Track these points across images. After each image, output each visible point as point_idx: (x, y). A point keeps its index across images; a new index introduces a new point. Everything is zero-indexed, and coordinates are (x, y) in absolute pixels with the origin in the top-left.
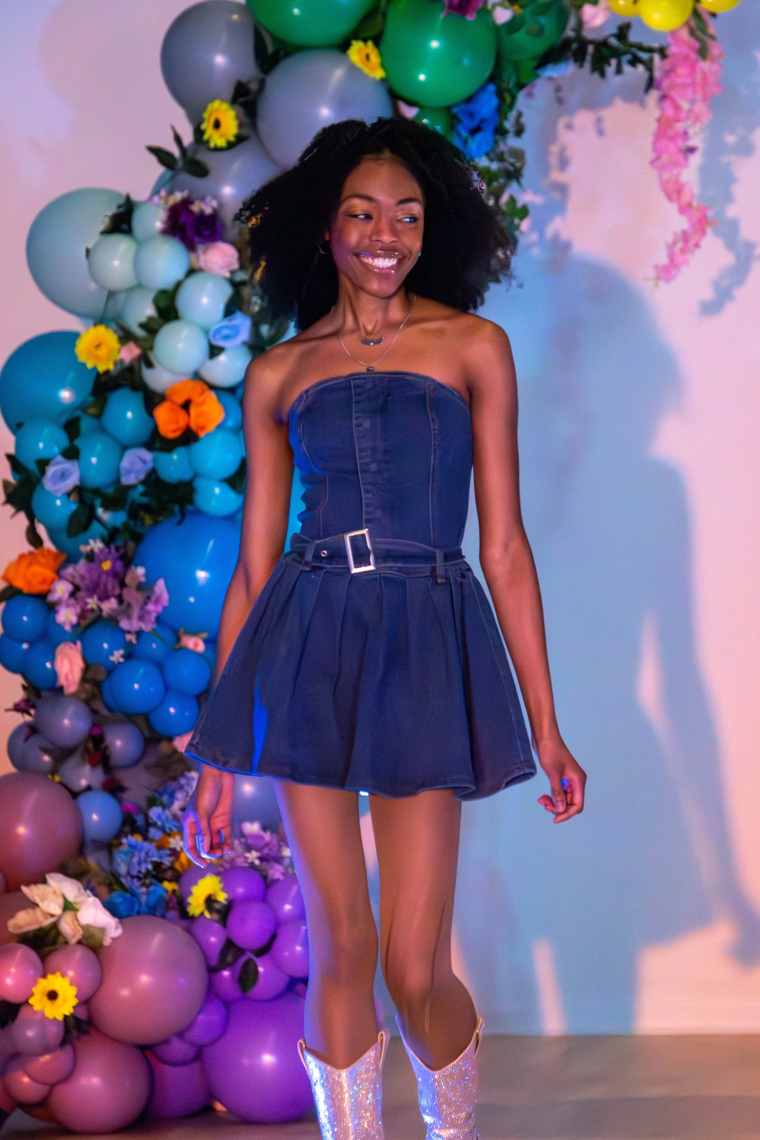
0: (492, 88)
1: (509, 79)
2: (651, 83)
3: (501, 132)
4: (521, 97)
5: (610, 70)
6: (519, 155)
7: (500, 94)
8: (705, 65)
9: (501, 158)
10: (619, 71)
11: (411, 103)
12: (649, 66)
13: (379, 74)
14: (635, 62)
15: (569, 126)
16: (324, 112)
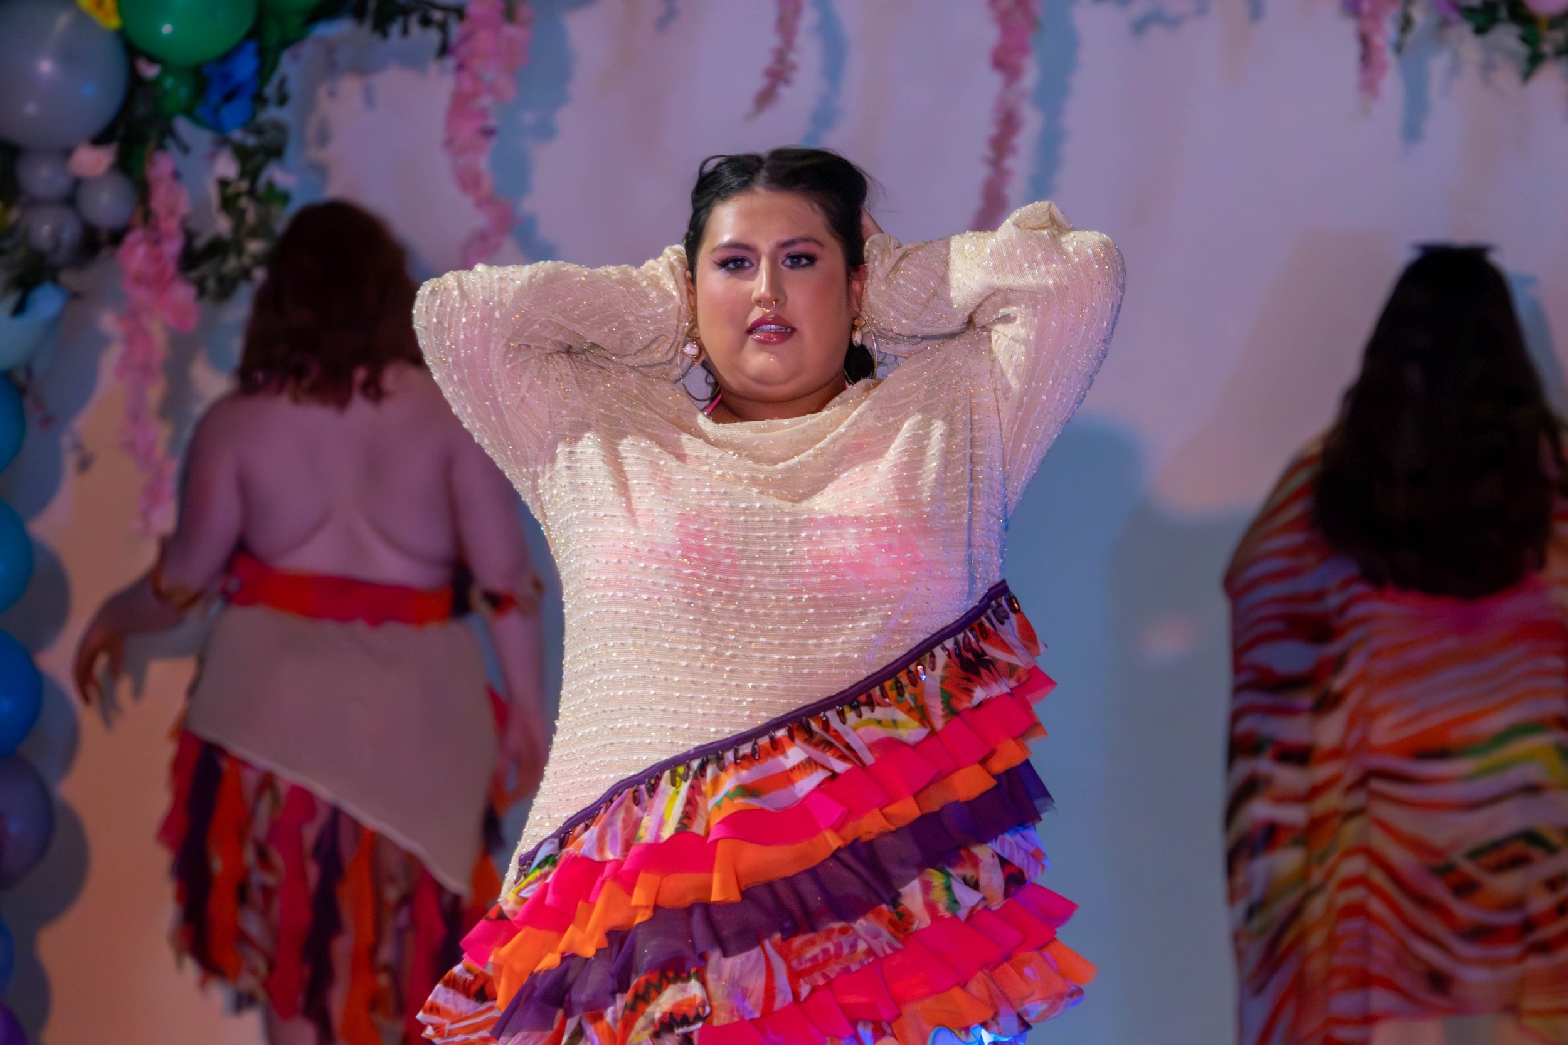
0: (251, 47)
1: (273, 35)
2: (444, 50)
3: (260, 100)
4: (285, 58)
5: (395, 29)
6: (280, 128)
7: (261, 53)
8: (510, 30)
9: (259, 131)
10: (405, 31)
11: (152, 59)
12: (443, 27)
13: (114, 23)
14: (426, 22)
15: (332, 94)
16: (46, 66)
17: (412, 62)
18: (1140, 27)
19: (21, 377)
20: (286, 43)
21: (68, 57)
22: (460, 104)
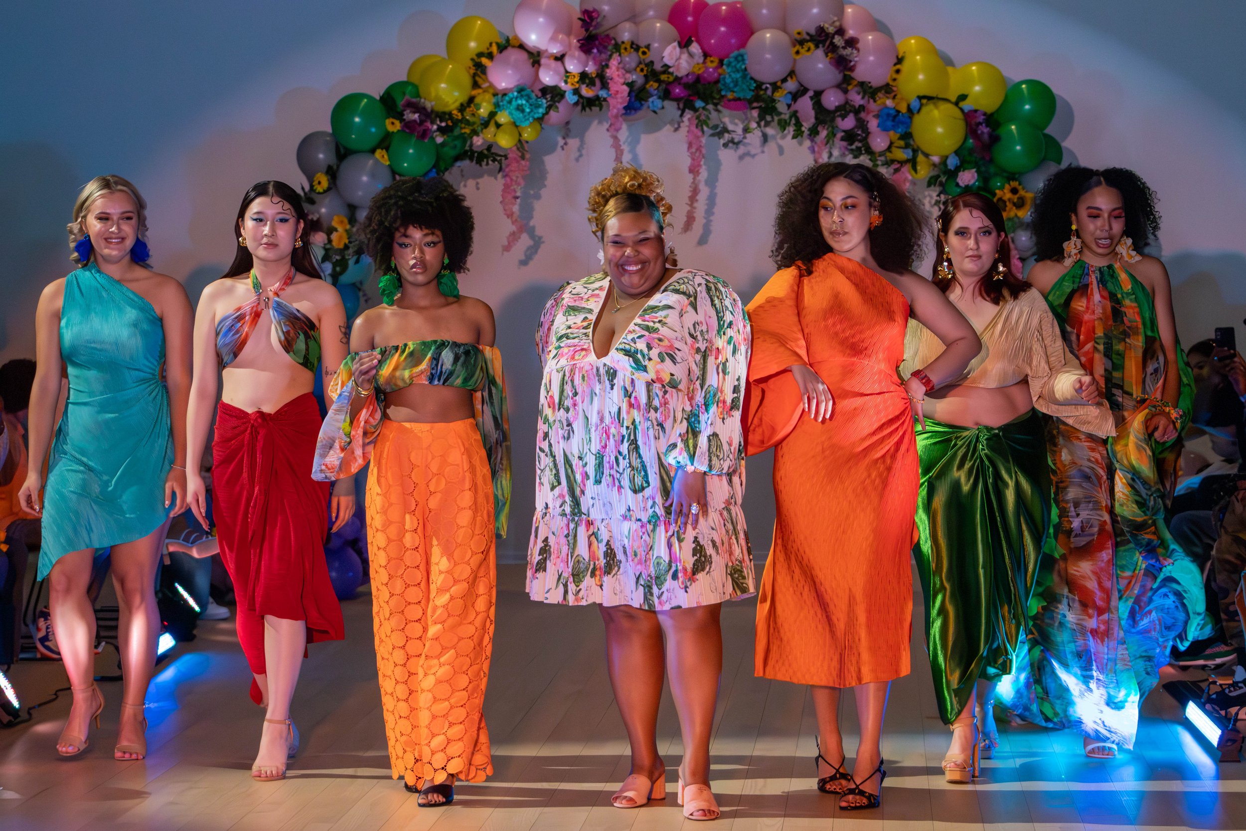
0: (434, 170)
1: (442, 166)
2: (500, 170)
4: (448, 173)
5: (484, 163)
8: (523, 163)
10: (487, 164)
12: (500, 162)
13: (388, 163)
14: (494, 160)
15: (465, 186)
16: (365, 179)
17: (492, 174)
18: (741, 158)
19: (358, 285)
20: (446, 169)
21: (373, 176)
22: (507, 187)
